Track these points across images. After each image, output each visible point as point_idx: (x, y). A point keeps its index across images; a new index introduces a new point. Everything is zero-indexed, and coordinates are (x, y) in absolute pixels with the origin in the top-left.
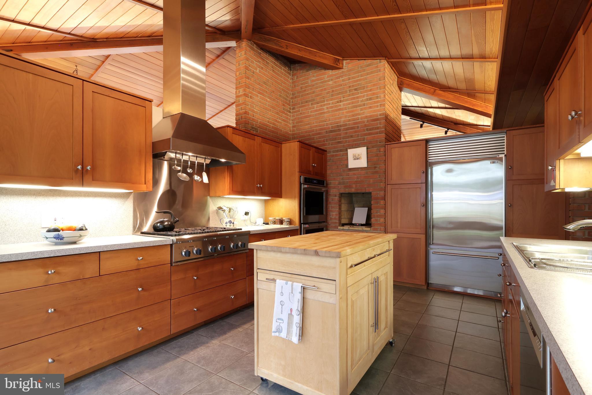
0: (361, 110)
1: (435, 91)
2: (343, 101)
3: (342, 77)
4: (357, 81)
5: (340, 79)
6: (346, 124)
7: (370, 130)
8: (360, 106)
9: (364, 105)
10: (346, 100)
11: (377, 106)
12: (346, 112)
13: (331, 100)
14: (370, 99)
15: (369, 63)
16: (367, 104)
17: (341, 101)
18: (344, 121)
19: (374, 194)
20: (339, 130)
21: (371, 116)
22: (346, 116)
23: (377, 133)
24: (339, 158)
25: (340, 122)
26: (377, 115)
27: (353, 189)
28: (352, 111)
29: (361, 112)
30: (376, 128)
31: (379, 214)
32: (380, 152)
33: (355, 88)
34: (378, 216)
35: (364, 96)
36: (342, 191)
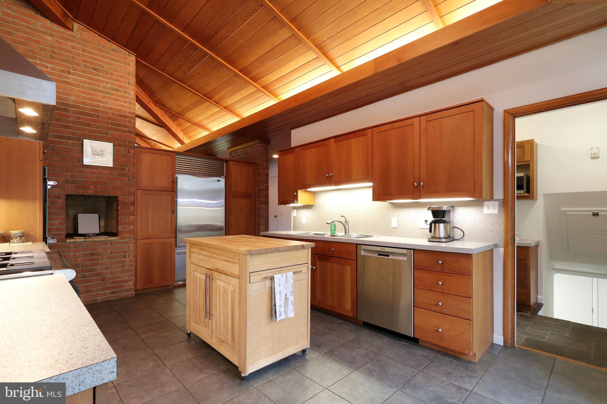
0: (104, 97)
1: (149, 102)
2: (73, 74)
3: (72, 41)
4: (97, 60)
5: (67, 42)
6: (79, 106)
7: (116, 125)
8: (101, 92)
9: (108, 93)
10: (79, 75)
11: (126, 102)
12: (79, 91)
13: (51, 63)
14: (116, 90)
15: (115, 48)
16: (112, 94)
17: (69, 73)
18: (75, 101)
19: (120, 198)
20: (67, 110)
21: (117, 110)
22: (78, 97)
23: (125, 132)
24: (66, 148)
25: (68, 100)
26: (125, 112)
27: (90, 191)
28: (90, 94)
29: (104, 100)
30: (124, 126)
31: (127, 220)
32: (128, 153)
33: (94, 67)
34: (126, 223)
35: (107, 83)
36: (72, 191)
